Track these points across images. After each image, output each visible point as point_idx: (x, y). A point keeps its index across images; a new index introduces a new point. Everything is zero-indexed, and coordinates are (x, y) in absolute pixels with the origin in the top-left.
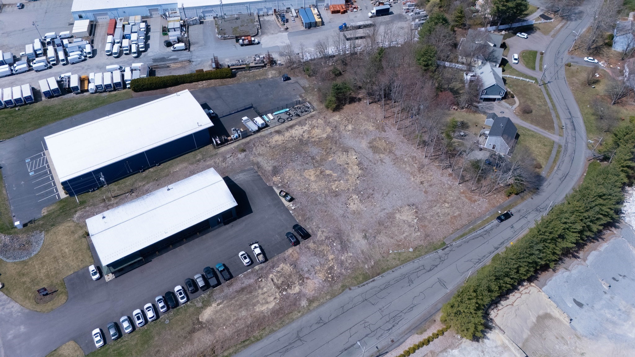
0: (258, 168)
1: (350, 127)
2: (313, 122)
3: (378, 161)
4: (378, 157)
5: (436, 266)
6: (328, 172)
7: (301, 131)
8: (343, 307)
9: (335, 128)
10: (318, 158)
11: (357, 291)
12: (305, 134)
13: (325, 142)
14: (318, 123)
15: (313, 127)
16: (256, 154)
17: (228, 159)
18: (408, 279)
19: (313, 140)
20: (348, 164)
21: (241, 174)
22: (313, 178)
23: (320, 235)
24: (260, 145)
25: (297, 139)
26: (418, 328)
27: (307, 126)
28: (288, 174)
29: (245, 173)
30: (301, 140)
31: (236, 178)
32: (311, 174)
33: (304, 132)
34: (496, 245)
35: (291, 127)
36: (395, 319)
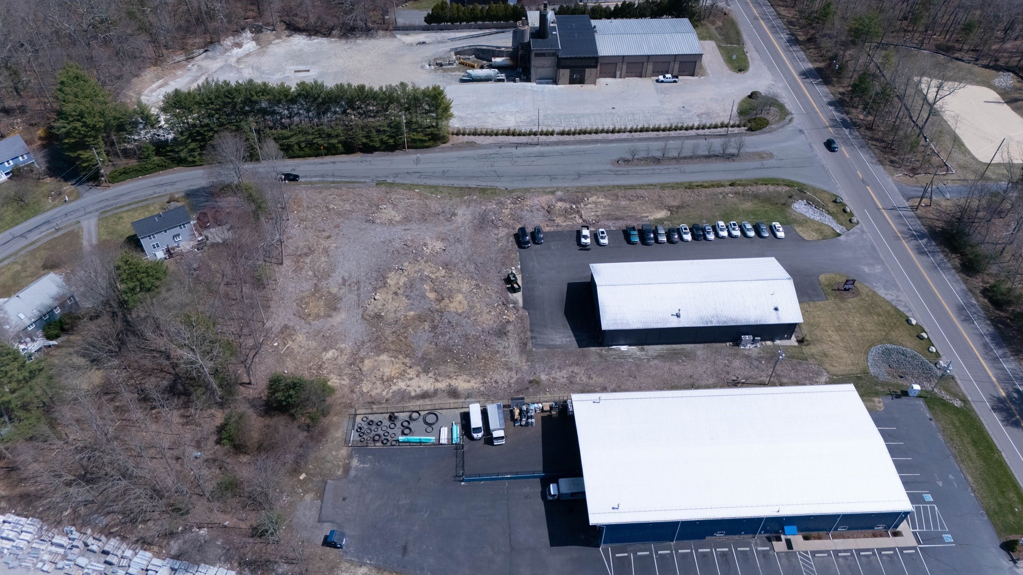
0: (525, 344)
1: (330, 354)
2: (379, 391)
3: (349, 285)
4: (342, 291)
5: (408, 173)
6: (432, 296)
7: (415, 383)
8: (525, 180)
9: (355, 361)
10: (427, 326)
11: (500, 185)
12: (411, 376)
13: (393, 347)
14: (374, 383)
15: (388, 381)
16: (514, 372)
17: (566, 376)
18: (444, 174)
19: (407, 360)
20: (396, 293)
21: (558, 343)
22: (460, 297)
23: (503, 232)
24: (500, 383)
25: (431, 375)
26: (471, 145)
27: (394, 388)
28: (489, 317)
29: (551, 343)
30: (426, 371)
31: (568, 340)
32: (458, 304)
33: (411, 379)
34: (332, 165)
35: (424, 395)
36: (486, 157)
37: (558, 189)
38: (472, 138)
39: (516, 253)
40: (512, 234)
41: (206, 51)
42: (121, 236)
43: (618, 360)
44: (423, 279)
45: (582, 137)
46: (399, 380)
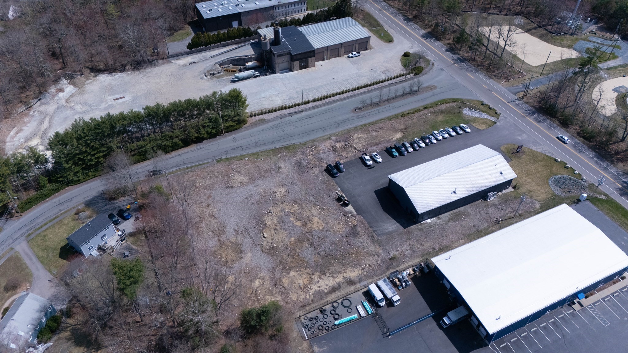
0: (373, 237)
1: (257, 283)
2: (303, 296)
3: (242, 233)
4: (239, 239)
5: (233, 149)
6: (298, 224)
7: (321, 283)
8: (308, 135)
9: (277, 283)
10: (306, 244)
11: (296, 141)
12: (316, 280)
13: (294, 265)
14: (297, 293)
15: (304, 288)
16: (376, 256)
17: (408, 249)
18: (257, 144)
19: (307, 271)
20: (275, 229)
21: (391, 230)
22: (316, 219)
23: (317, 171)
24: (373, 266)
25: (328, 275)
26: (263, 121)
27: (312, 291)
28: (341, 226)
29: (387, 231)
30: (323, 273)
31: (395, 226)
32: (317, 224)
33: (318, 282)
34: (179, 156)
35: (333, 290)
36: (276, 126)
37: (331, 135)
38: (261, 117)
39: (332, 182)
40: (323, 170)
41: (40, 100)
42: (55, 249)
43: (430, 229)
44: (287, 215)
45: (327, 100)
46: (312, 285)
